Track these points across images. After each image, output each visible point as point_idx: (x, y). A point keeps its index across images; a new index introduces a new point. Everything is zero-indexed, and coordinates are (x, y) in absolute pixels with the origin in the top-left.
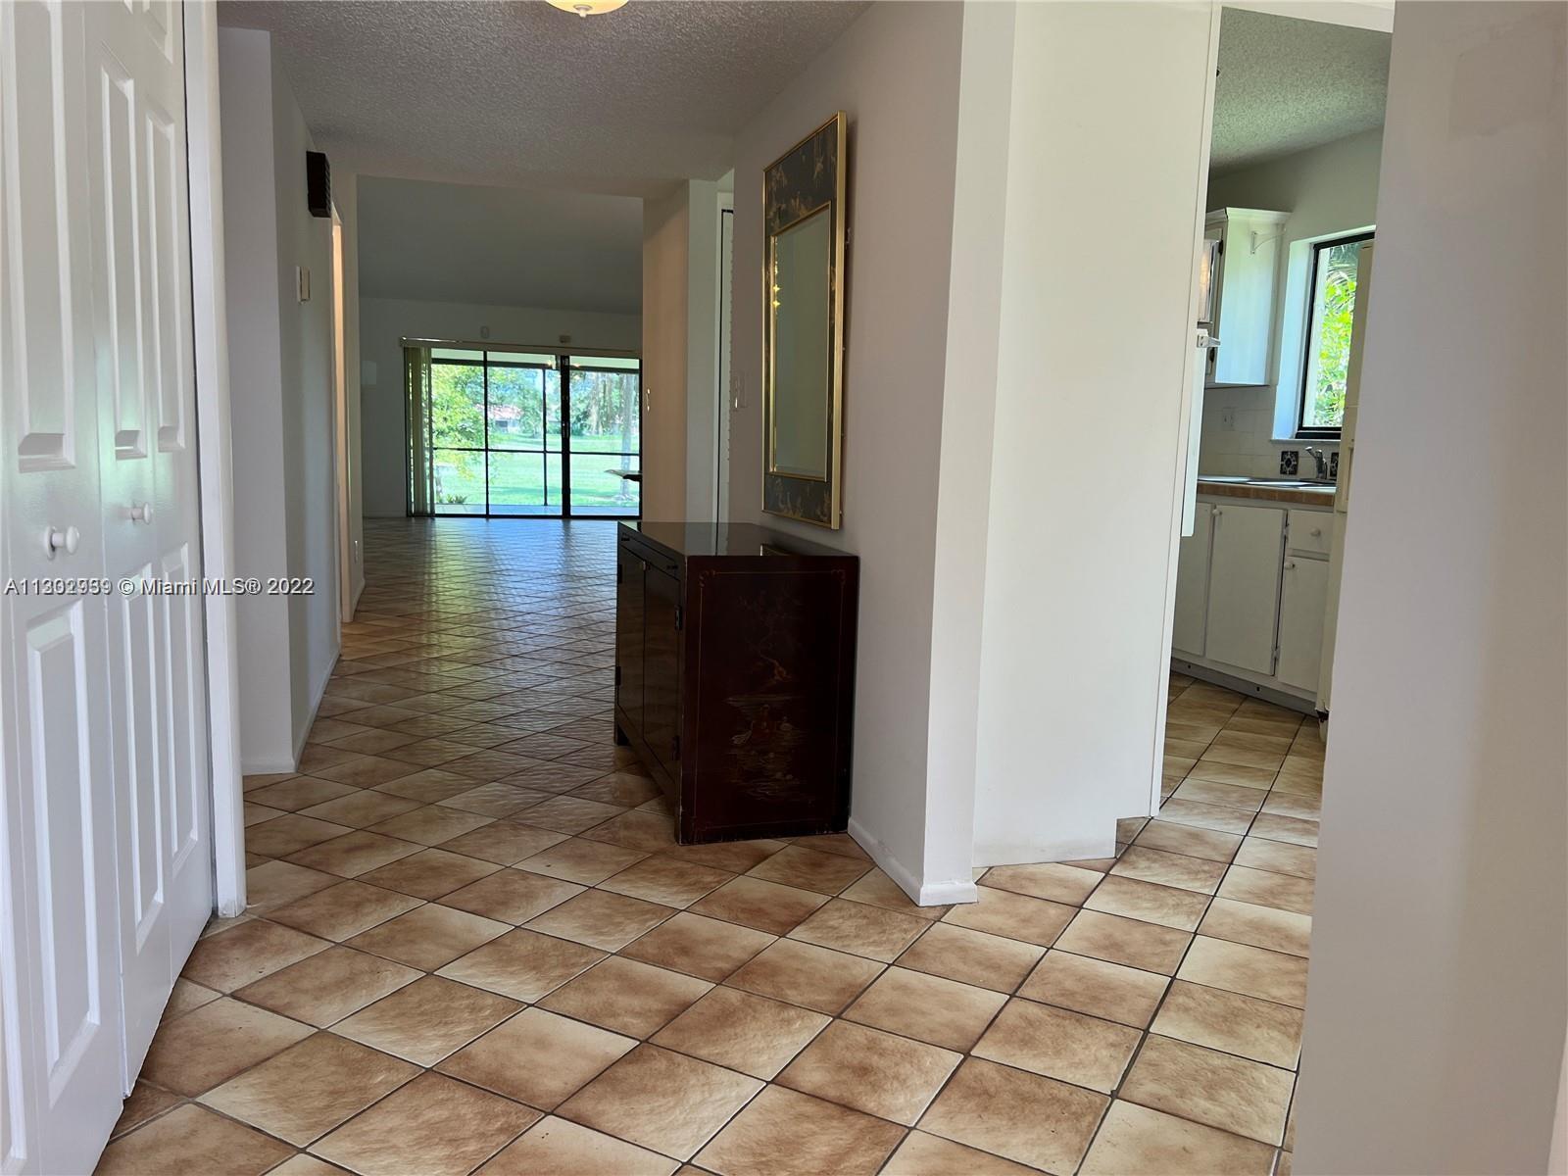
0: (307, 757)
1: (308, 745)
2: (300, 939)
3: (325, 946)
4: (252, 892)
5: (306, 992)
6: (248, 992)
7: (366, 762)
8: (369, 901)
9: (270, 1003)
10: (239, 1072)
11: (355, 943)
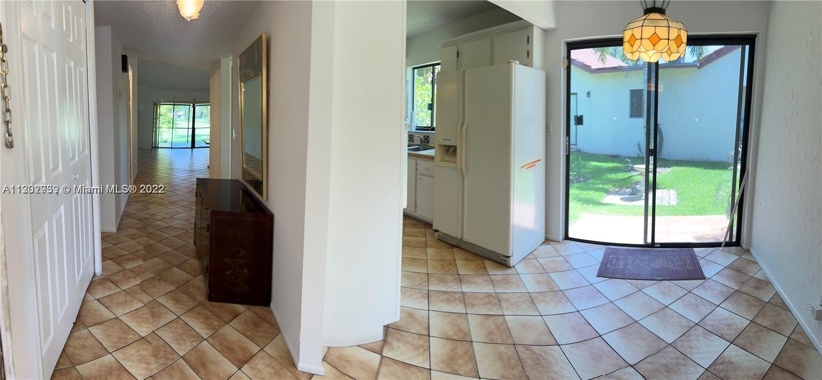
0: (119, 229)
1: (120, 224)
2: (113, 286)
3: (119, 290)
4: (104, 269)
5: (114, 304)
6: (101, 300)
7: (134, 231)
8: (131, 277)
9: (106, 305)
10: (98, 324)
11: (127, 290)
